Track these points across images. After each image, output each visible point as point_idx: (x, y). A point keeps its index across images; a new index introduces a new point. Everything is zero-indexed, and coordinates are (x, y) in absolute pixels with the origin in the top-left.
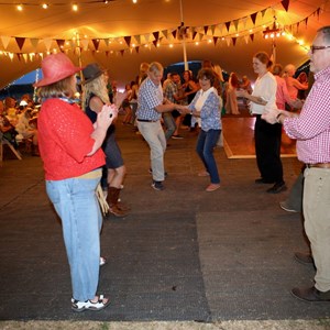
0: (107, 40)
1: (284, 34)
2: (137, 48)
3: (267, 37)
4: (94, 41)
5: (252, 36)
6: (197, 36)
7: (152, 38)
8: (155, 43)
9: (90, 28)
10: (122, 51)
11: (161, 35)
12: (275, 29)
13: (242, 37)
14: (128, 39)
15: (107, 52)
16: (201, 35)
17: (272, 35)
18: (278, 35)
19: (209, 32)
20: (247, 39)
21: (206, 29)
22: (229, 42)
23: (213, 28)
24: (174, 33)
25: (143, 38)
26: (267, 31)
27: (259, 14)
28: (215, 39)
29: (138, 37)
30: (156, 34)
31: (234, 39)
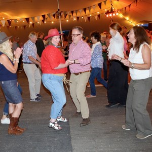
0: (16, 20)
1: (117, 14)
2: (33, 24)
3: (107, 16)
4: (8, 21)
5: (99, 16)
6: (67, 16)
7: (41, 18)
8: (43, 21)
9: (6, 14)
10: (25, 26)
11: (46, 16)
12: (112, 12)
13: (93, 17)
14: (27, 19)
15: (16, 27)
16: (70, 16)
17: (111, 15)
18: (114, 15)
19: (74, 14)
20: (96, 17)
21: (72, 12)
22: (86, 19)
23: (76, 12)
24: (54, 15)
25: (36, 19)
26: (108, 12)
27: (103, 3)
28: (78, 18)
29: (33, 18)
30: (44, 16)
31: (89, 18)
